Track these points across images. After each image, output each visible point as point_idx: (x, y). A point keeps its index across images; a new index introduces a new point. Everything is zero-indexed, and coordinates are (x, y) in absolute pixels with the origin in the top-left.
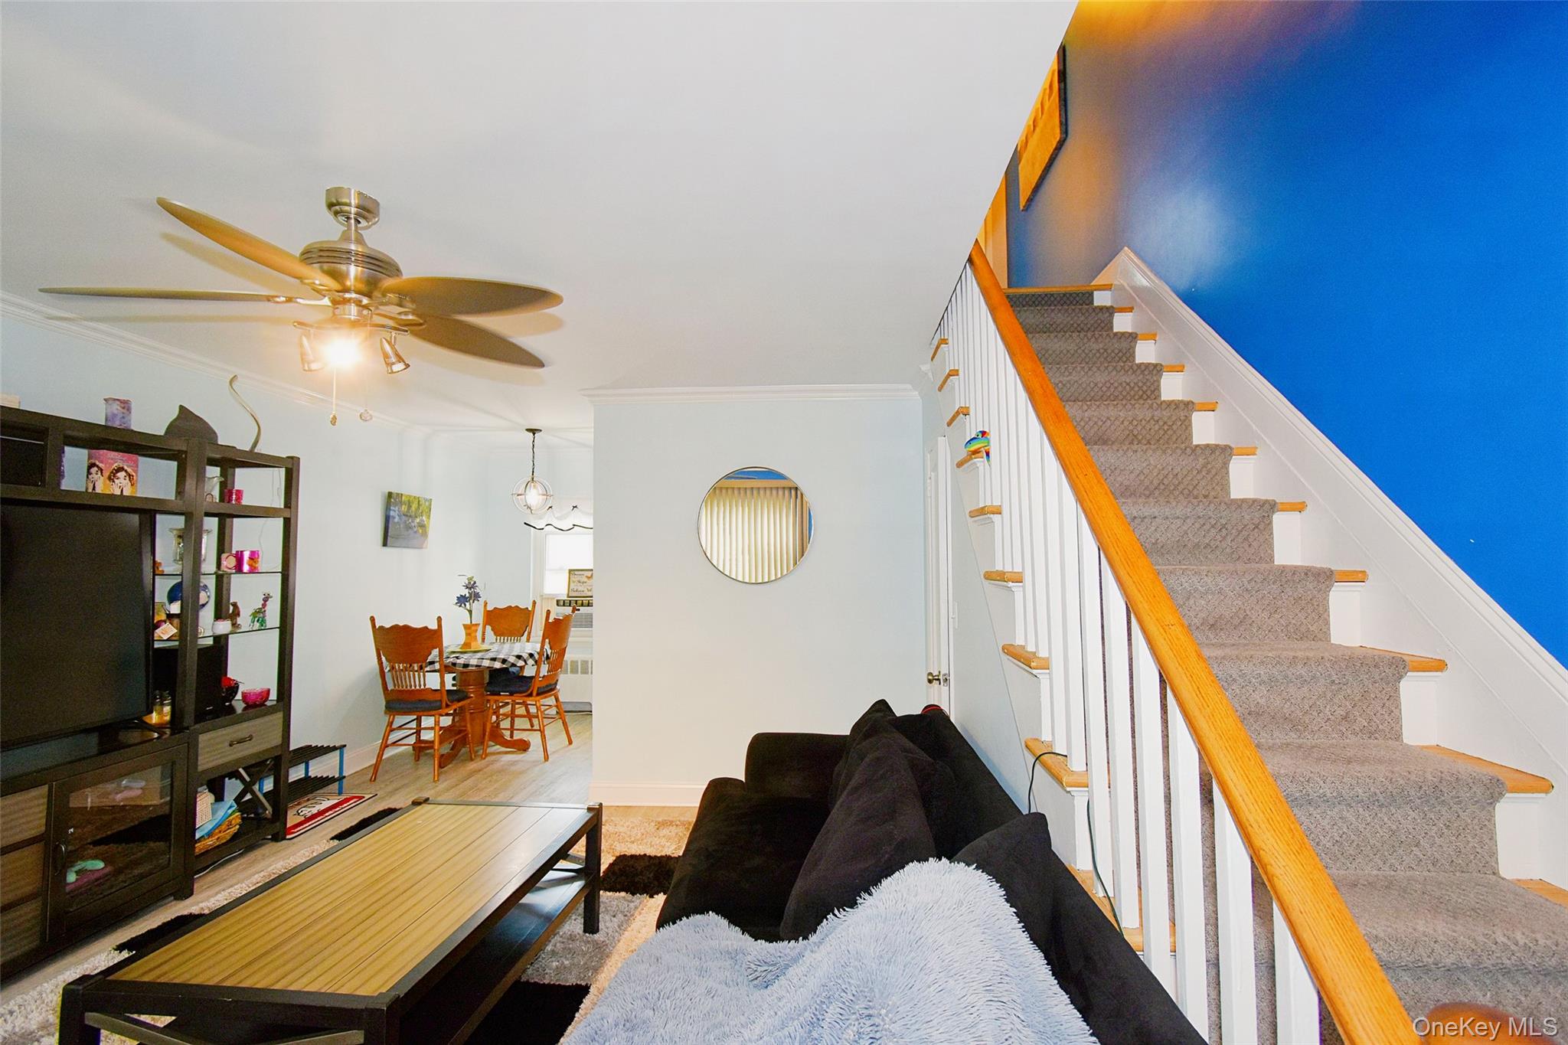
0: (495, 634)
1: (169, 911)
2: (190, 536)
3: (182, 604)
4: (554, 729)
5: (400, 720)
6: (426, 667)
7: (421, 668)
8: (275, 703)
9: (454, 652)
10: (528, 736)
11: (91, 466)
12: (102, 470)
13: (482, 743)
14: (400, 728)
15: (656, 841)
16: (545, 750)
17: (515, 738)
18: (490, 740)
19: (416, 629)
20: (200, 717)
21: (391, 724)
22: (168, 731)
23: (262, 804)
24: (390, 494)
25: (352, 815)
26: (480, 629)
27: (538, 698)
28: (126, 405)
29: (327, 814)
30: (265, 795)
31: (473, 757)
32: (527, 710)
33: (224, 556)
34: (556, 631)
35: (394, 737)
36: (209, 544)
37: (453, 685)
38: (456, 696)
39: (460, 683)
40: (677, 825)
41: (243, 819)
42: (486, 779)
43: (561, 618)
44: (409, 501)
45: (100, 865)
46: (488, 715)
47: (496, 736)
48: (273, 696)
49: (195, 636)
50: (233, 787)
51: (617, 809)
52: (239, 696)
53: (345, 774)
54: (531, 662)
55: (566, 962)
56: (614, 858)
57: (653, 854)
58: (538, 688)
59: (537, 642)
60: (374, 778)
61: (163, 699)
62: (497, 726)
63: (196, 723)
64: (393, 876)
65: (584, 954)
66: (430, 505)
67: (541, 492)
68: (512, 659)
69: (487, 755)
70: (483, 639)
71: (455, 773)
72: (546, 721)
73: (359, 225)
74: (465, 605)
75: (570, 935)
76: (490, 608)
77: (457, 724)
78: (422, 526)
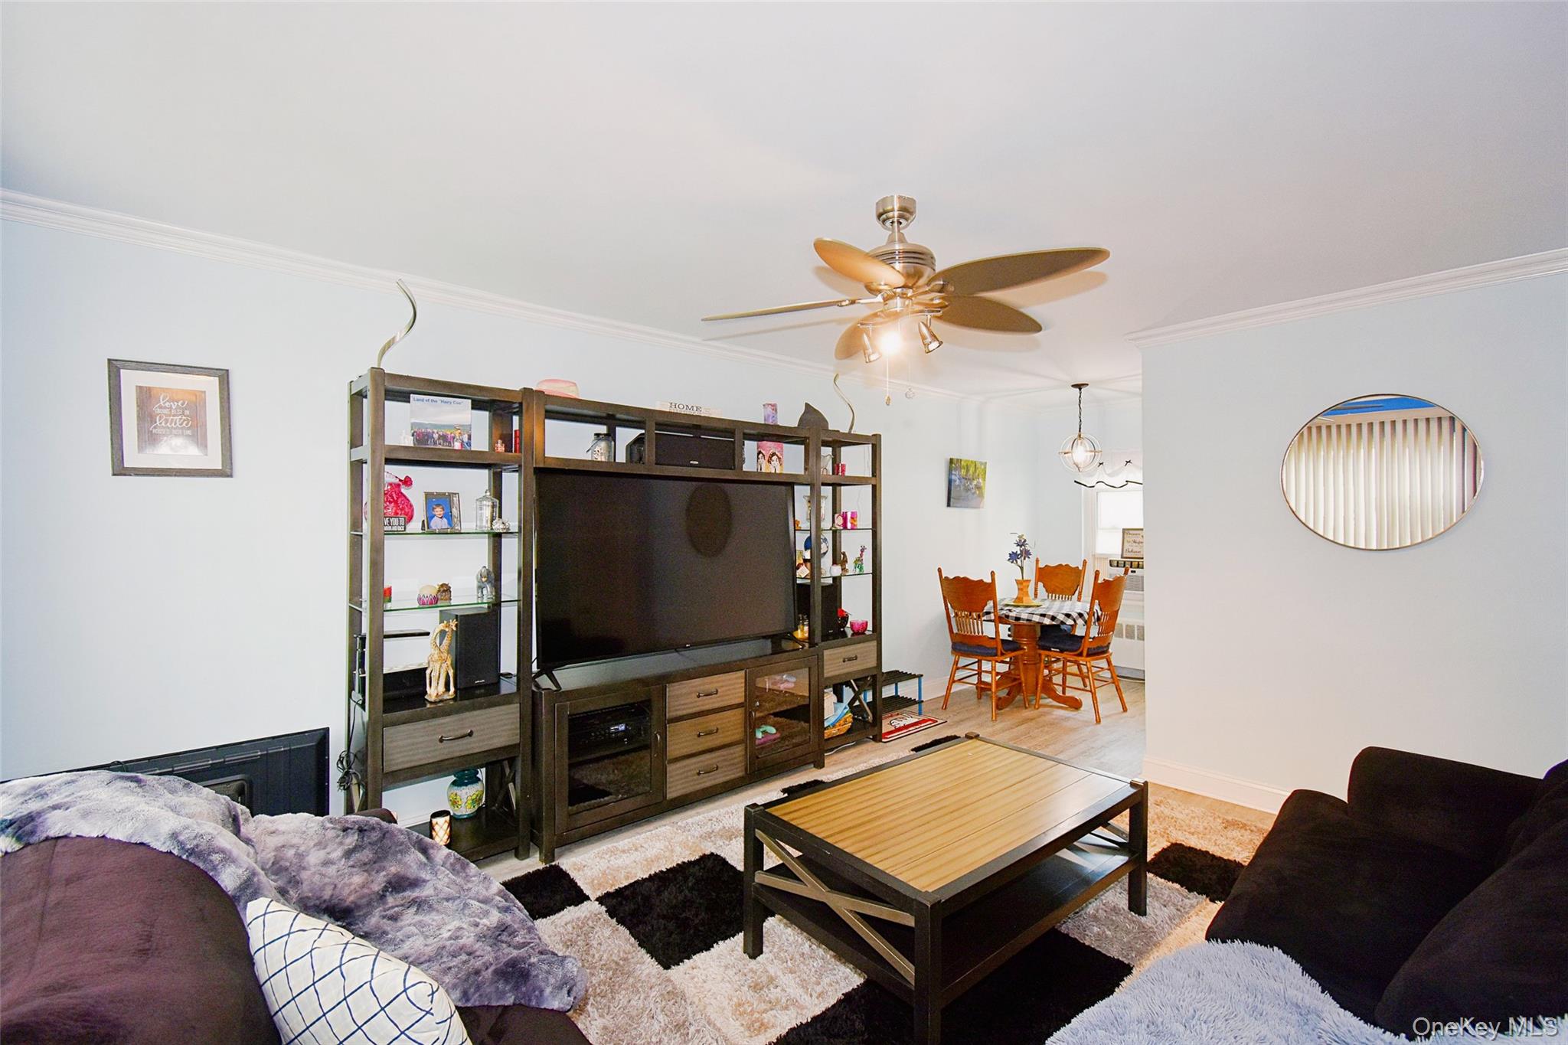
0: (1047, 591)
1: (810, 774)
2: (815, 500)
3: (811, 552)
4: (1105, 693)
5: (964, 661)
6: (983, 616)
7: (979, 617)
8: (871, 633)
9: (1007, 605)
10: (1080, 694)
11: (759, 453)
12: (764, 456)
13: (1035, 694)
14: (964, 667)
15: (1222, 841)
16: (1097, 712)
17: (1067, 695)
18: (1042, 692)
19: (973, 581)
20: (825, 637)
21: (956, 662)
22: (807, 645)
23: (866, 710)
24: (951, 461)
25: (928, 734)
26: (1032, 585)
27: (1089, 659)
28: (774, 407)
29: (911, 729)
30: (868, 704)
31: (1027, 705)
32: (1080, 670)
33: (836, 515)
34: (1107, 593)
35: (959, 675)
36: (826, 506)
37: (1009, 636)
38: (1009, 646)
39: (1014, 634)
40: (1252, 831)
41: (853, 718)
42: (1038, 729)
43: (1111, 580)
44: (967, 465)
45: (773, 731)
46: (1039, 668)
47: (1048, 689)
48: (870, 627)
49: (820, 578)
50: (848, 694)
51: (1176, 792)
52: (848, 625)
53: (922, 699)
54: (1080, 622)
55: (1108, 933)
56: (1169, 844)
57: (1218, 854)
58: (1089, 649)
59: (1087, 602)
60: (945, 707)
61: (803, 620)
62: (1048, 681)
63: (822, 641)
64: (945, 795)
65: (1128, 932)
66: (985, 468)
67: (1088, 449)
68: (1061, 617)
69: (1040, 706)
70: (1036, 595)
71: (1011, 717)
72: (1097, 684)
73: (901, 226)
74: (1016, 561)
75: (1114, 907)
76: (1041, 565)
77: (1013, 672)
78: (978, 487)
